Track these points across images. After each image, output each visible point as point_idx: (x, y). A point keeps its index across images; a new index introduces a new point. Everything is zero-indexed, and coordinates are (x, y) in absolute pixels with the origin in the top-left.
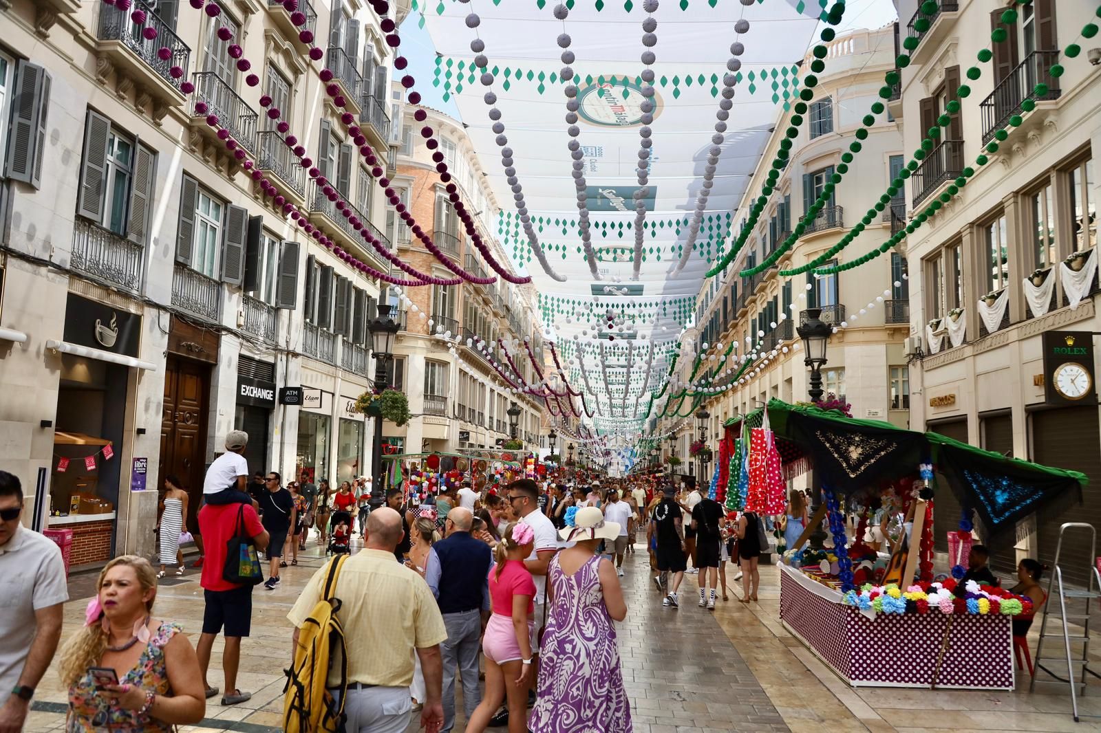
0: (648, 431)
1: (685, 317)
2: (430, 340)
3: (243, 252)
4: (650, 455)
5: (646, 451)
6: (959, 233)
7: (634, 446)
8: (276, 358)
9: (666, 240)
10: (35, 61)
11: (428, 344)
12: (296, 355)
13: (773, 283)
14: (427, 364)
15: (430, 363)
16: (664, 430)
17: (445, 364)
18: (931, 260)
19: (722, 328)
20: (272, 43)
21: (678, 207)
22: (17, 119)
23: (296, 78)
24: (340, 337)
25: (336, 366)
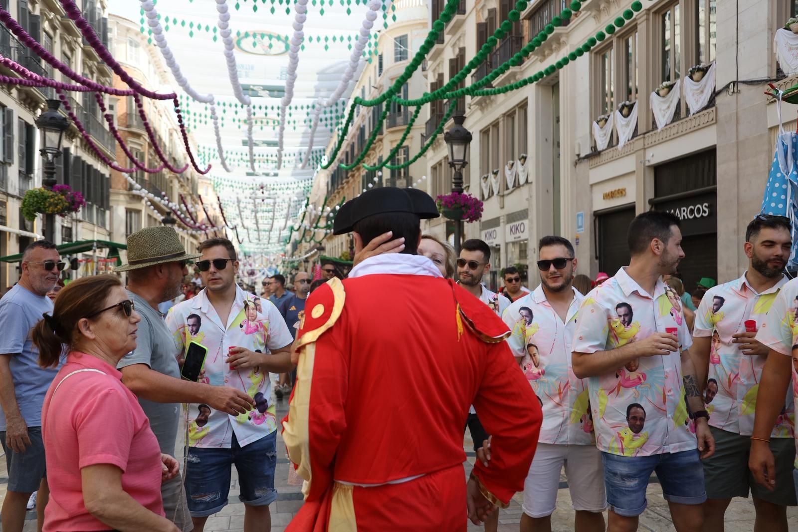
0: (290, 252)
1: (317, 163)
2: (128, 195)
3: (63, 170)
4: (291, 274)
5: (288, 270)
6: (498, 119)
7: (277, 266)
8: (72, 224)
9: (300, 116)
10: (9, 107)
11: (127, 198)
12: (80, 221)
13: (380, 145)
14: (127, 212)
15: (129, 211)
16: (303, 252)
17: (138, 212)
18: (485, 132)
19: (344, 176)
20: (64, 41)
21: (308, 97)
22: (6, 135)
23: (72, 54)
24: (95, 207)
25: (93, 224)
